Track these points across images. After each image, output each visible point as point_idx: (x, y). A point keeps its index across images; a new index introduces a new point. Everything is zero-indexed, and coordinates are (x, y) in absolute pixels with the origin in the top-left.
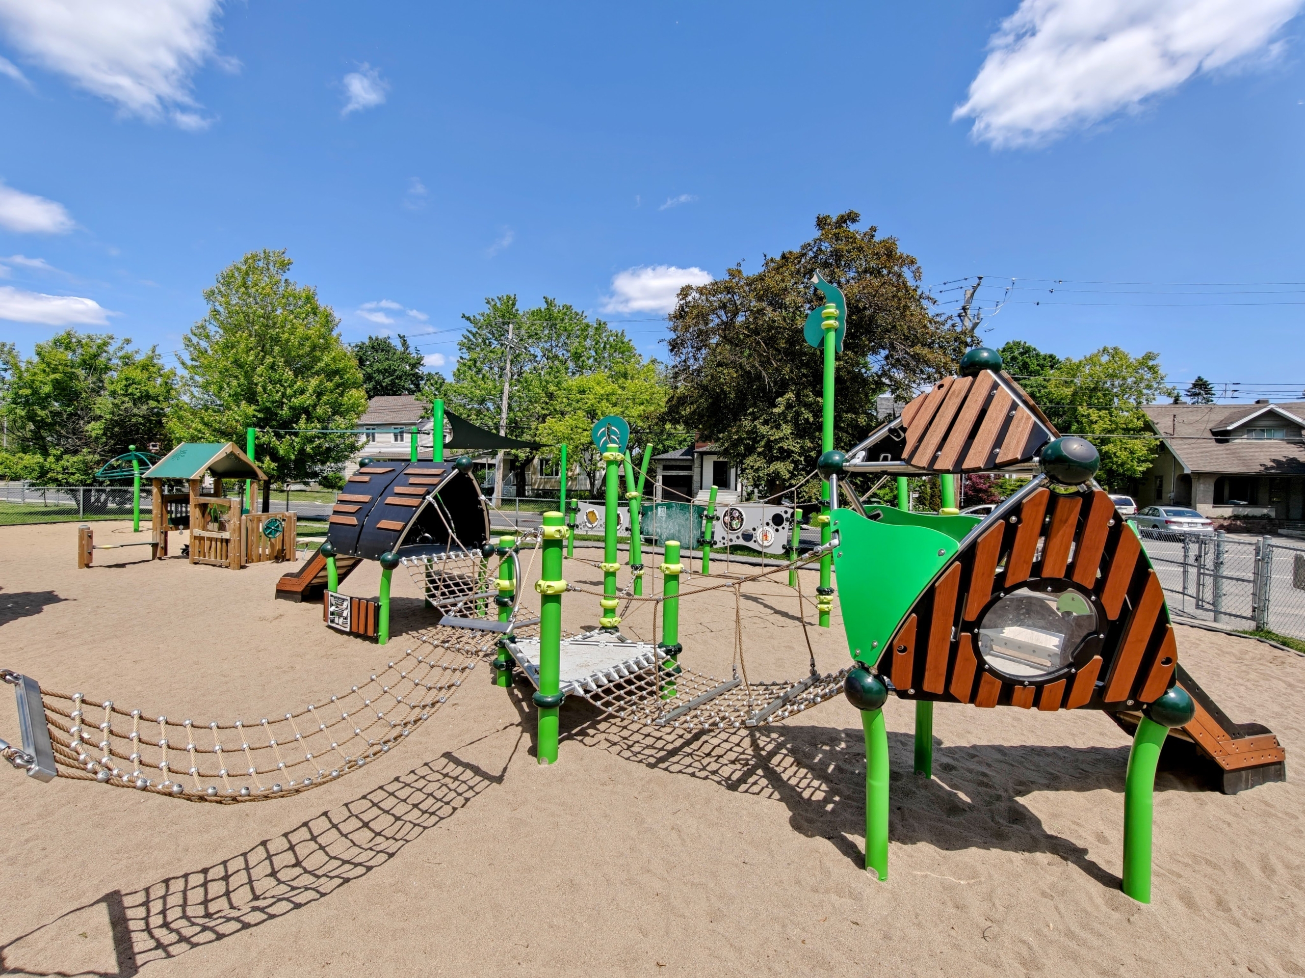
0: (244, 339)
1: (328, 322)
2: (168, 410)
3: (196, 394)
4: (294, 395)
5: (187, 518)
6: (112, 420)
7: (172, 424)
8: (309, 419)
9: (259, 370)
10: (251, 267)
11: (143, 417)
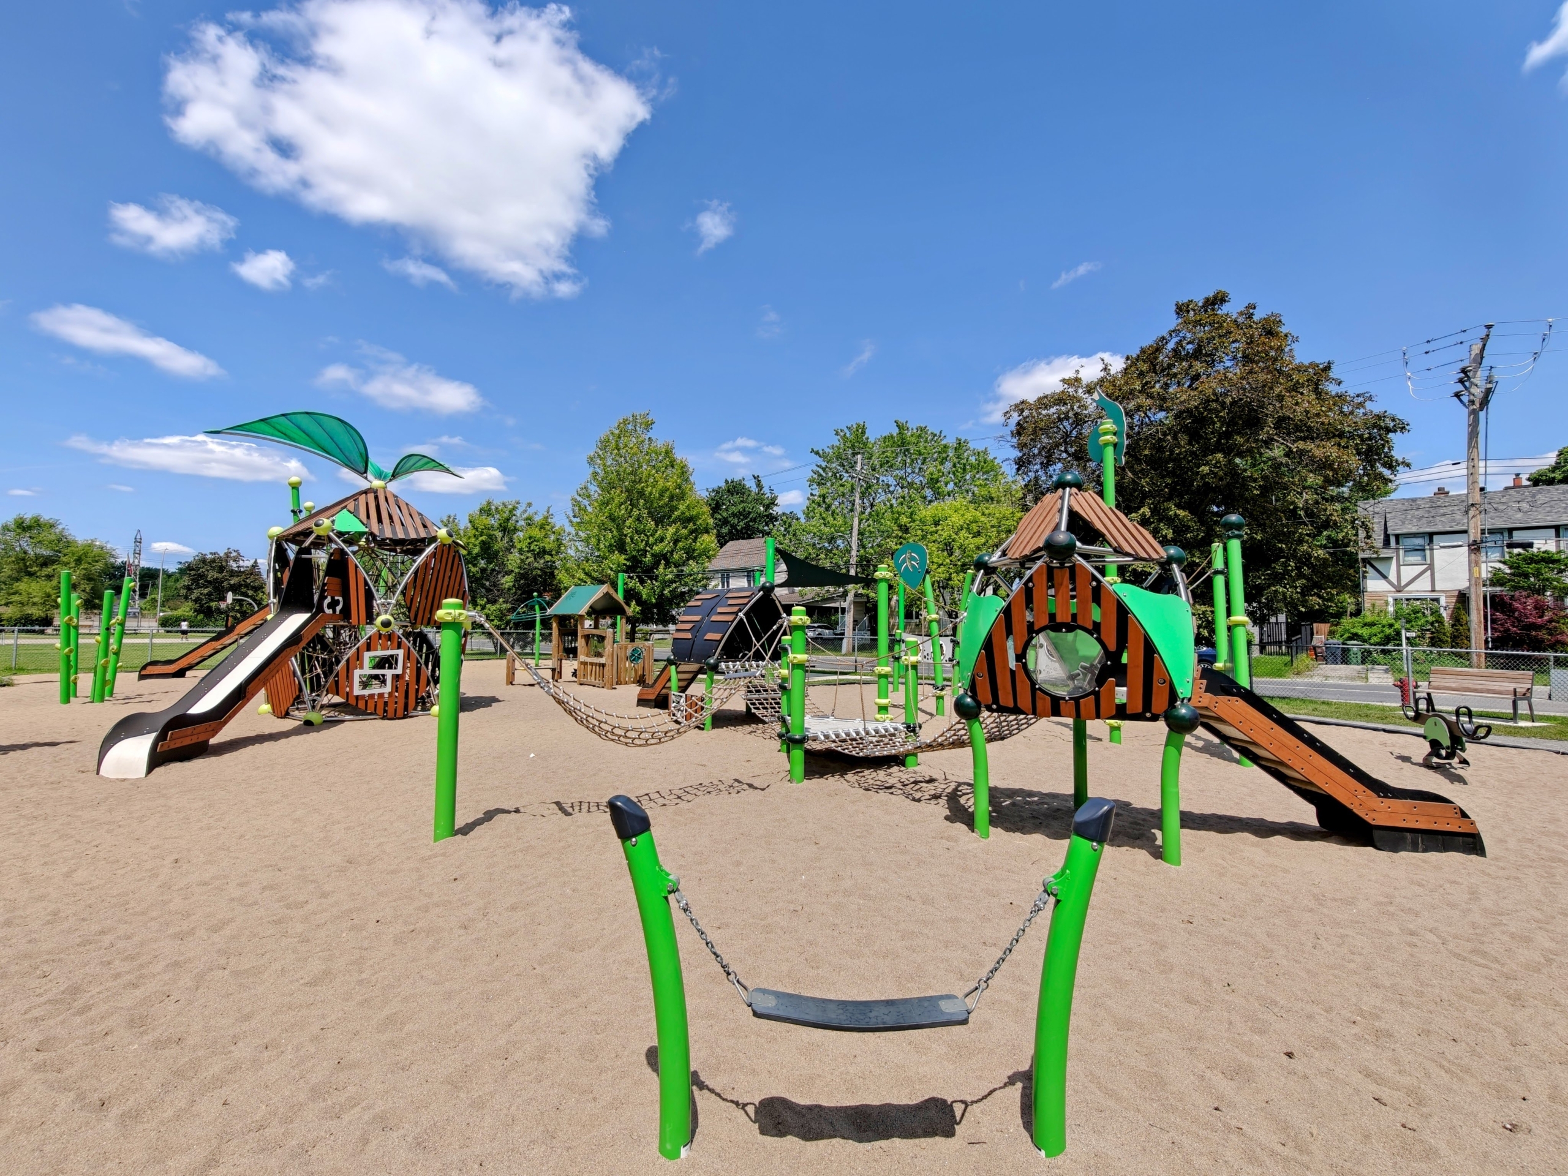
0: (618, 496)
1: (684, 472)
2: (558, 563)
3: (580, 548)
4: (655, 544)
5: (576, 648)
6: (519, 573)
7: (561, 576)
8: (668, 564)
9: (628, 523)
10: (623, 430)
11: (541, 569)
